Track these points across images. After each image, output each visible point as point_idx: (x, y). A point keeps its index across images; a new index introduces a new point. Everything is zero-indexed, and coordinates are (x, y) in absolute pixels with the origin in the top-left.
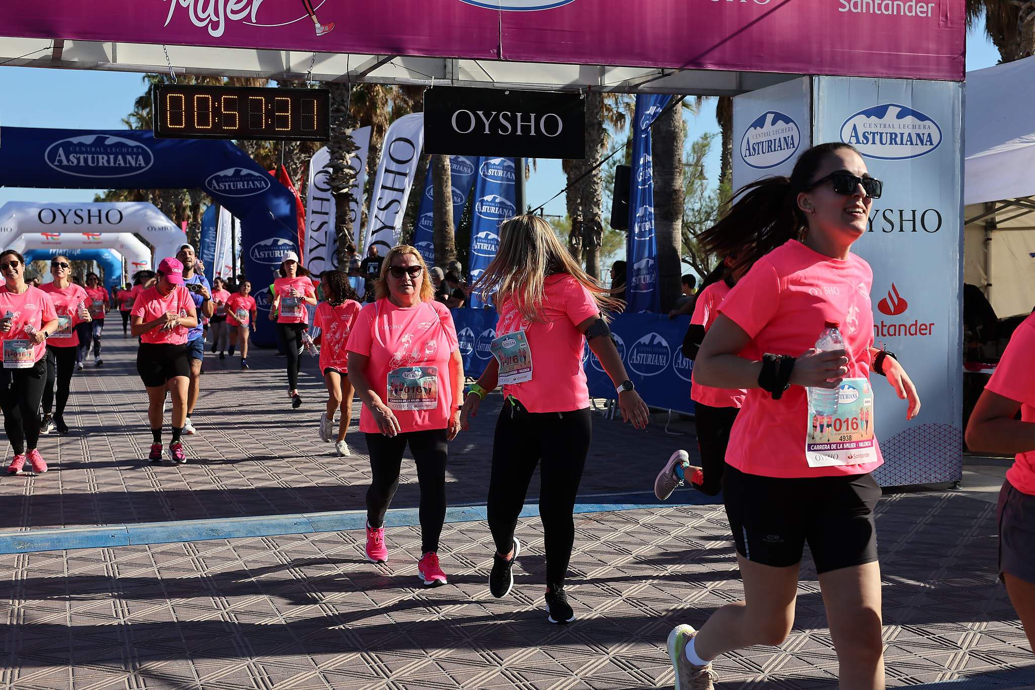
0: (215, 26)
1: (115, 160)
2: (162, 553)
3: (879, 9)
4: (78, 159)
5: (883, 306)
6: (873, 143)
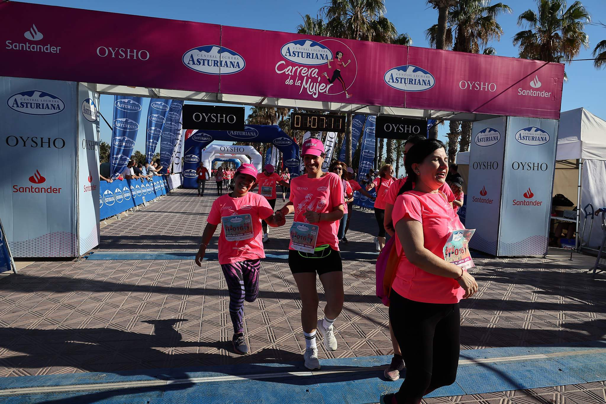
0: (315, 94)
1: (247, 133)
3: (532, 94)
4: (237, 133)
5: (525, 195)
6: (526, 140)
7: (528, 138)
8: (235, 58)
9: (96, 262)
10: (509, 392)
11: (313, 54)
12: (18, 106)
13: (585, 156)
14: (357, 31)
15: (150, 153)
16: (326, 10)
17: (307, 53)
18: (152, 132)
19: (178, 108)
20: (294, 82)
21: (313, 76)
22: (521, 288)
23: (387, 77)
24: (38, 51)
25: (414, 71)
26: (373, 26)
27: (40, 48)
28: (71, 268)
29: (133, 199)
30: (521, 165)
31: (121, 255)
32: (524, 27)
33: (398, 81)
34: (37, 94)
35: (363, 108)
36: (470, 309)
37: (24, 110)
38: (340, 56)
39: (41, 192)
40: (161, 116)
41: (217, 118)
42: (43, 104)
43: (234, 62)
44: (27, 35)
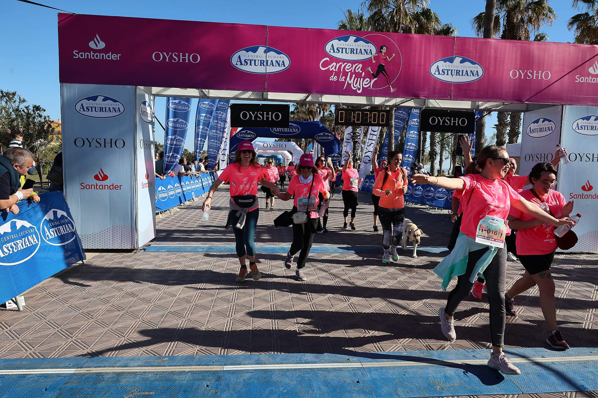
0: (359, 89)
1: (290, 130)
3: (591, 81)
4: (280, 130)
5: (583, 188)
6: (584, 129)
7: (586, 128)
8: (280, 57)
9: (153, 254)
10: (569, 393)
11: (357, 49)
12: (84, 110)
14: (399, 23)
15: (198, 151)
16: (368, 4)
17: (351, 49)
18: (200, 130)
19: (224, 107)
20: (338, 78)
21: (357, 71)
22: (579, 285)
23: (433, 69)
24: (101, 58)
25: (462, 62)
26: (416, 17)
27: (103, 56)
28: (132, 259)
29: (184, 194)
30: (579, 157)
31: (175, 248)
32: (580, 9)
33: (444, 73)
34: (100, 99)
35: (408, 101)
36: (524, 306)
37: (89, 113)
38: (384, 50)
39: (105, 189)
40: (208, 116)
41: (263, 115)
42: (106, 108)
43: (280, 61)
44: (92, 45)
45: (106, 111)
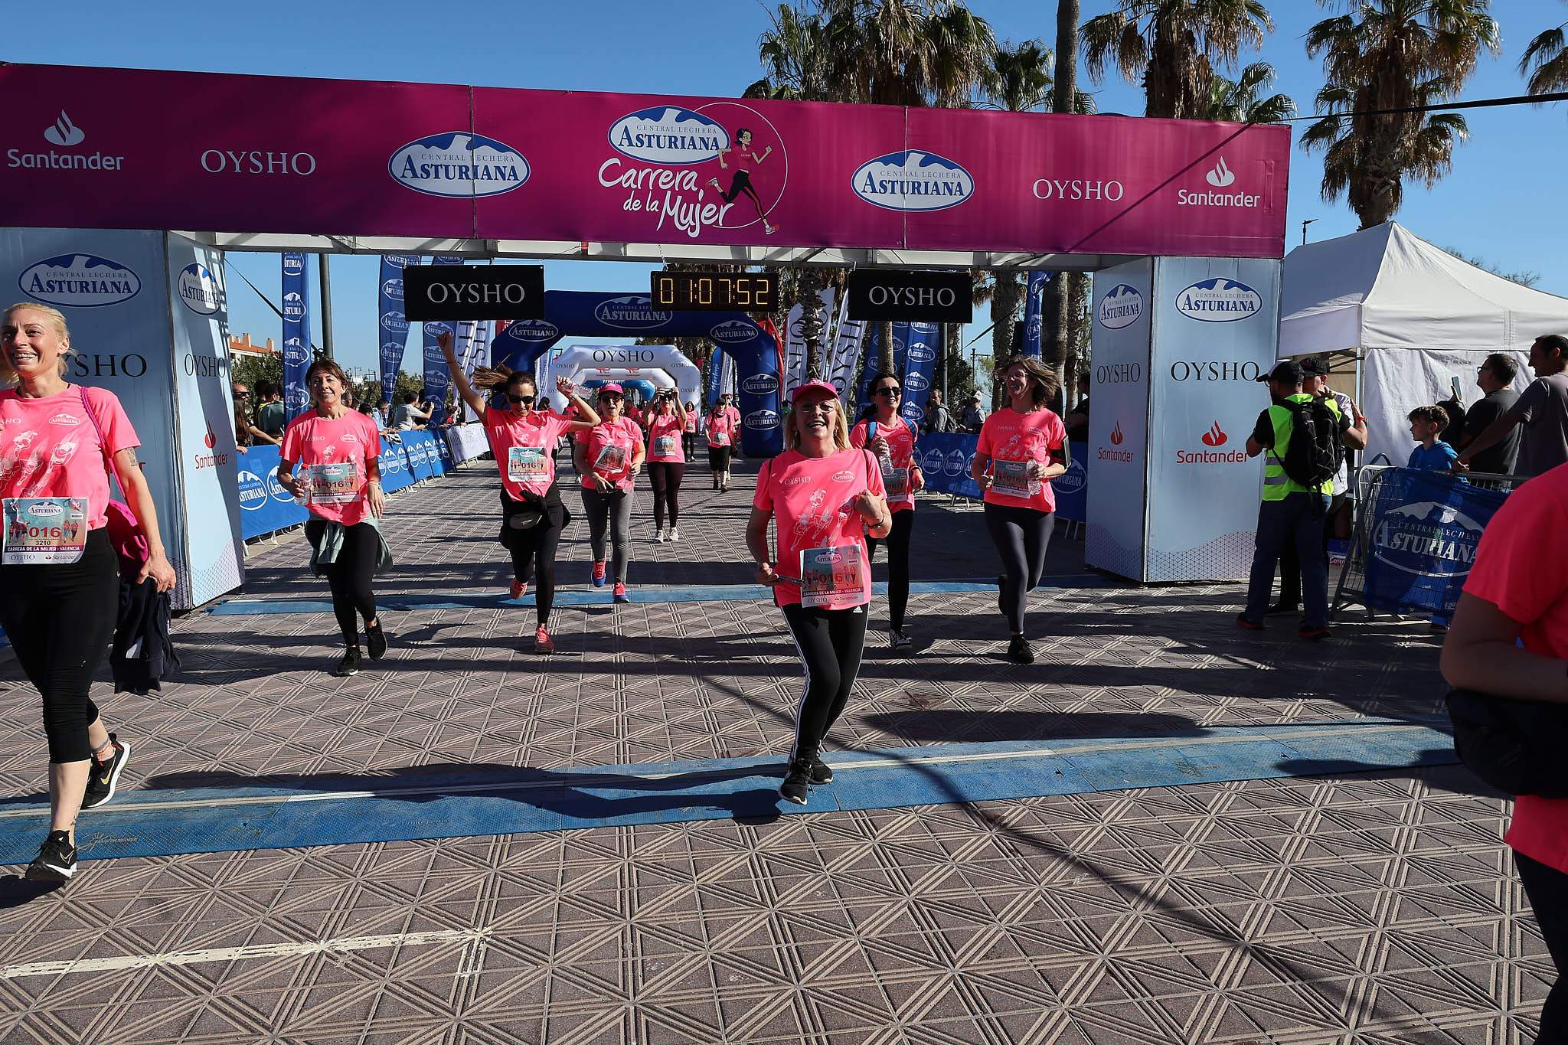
0: (693, 229)
1: (645, 314)
2: (652, 609)
4: (618, 315)
5: (1206, 439)
6: (1204, 309)
7: (1207, 305)
8: (506, 159)
11: (683, 138)
12: (42, 290)
13: (1369, 339)
17: (670, 137)
20: (644, 203)
21: (686, 188)
23: (860, 182)
24: (76, 167)
25: (923, 164)
26: (932, 30)
27: (80, 161)
30: (1194, 370)
33: (885, 189)
34: (79, 262)
35: (817, 252)
37: (55, 297)
38: (746, 139)
41: (481, 291)
42: (94, 283)
43: (505, 167)
44: (51, 135)
45: (95, 291)
